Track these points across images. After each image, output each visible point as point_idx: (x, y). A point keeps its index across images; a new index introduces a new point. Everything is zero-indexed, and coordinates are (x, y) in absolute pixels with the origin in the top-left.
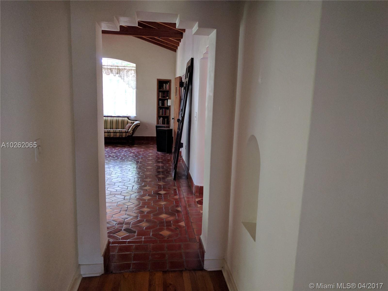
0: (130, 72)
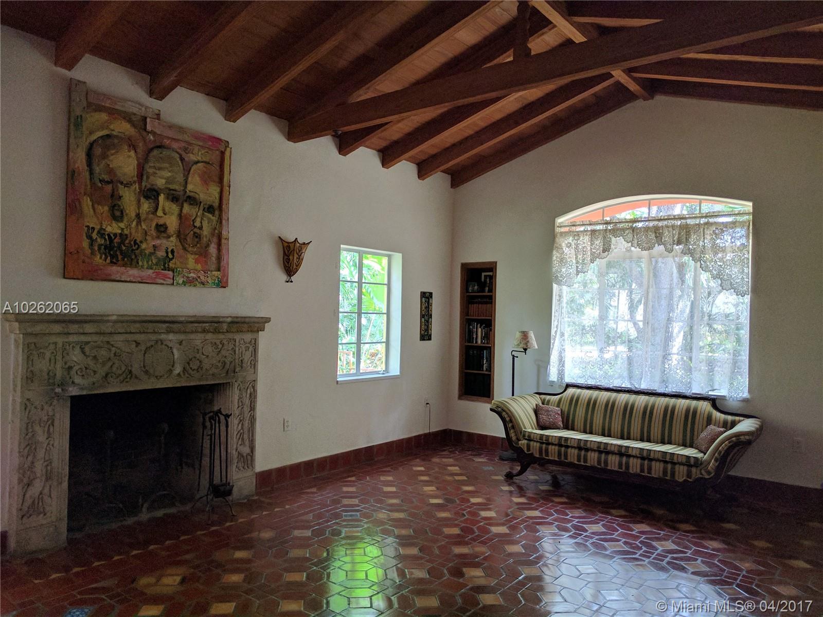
0: (728, 233)
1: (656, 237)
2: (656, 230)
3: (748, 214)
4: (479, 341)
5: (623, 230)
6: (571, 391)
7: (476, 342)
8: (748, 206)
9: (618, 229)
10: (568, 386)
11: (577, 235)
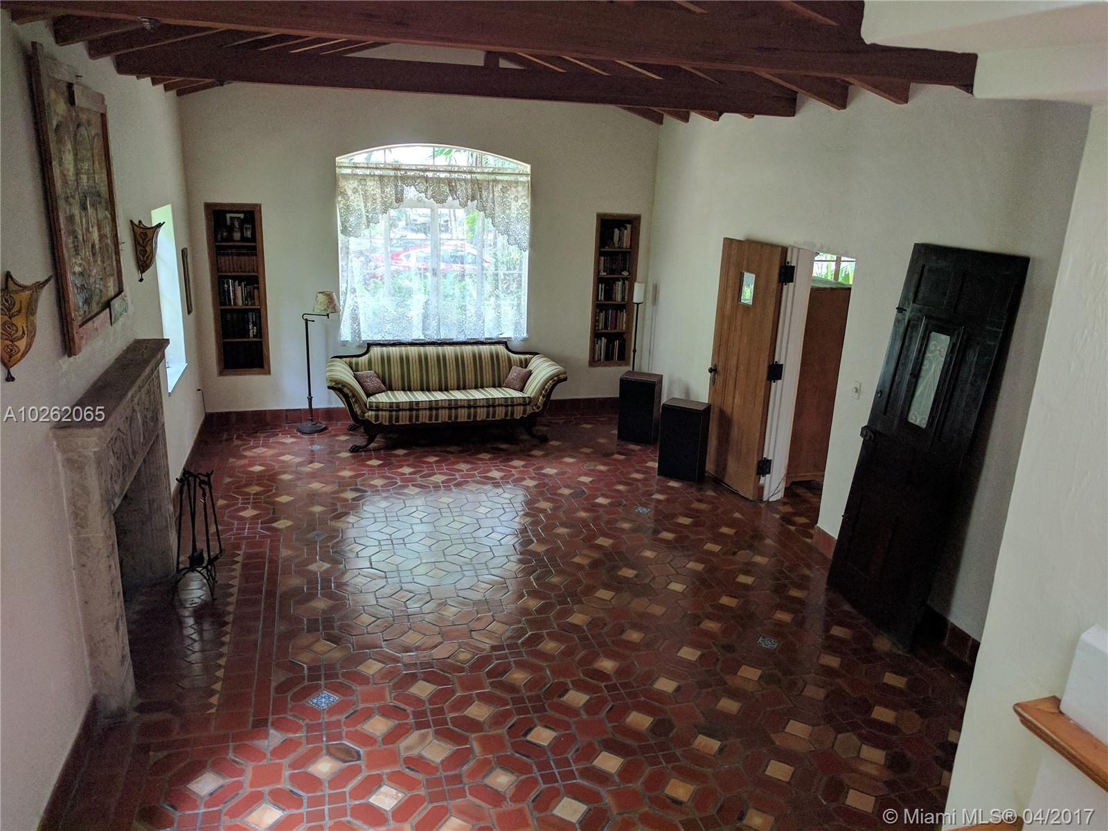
0: (512, 193)
1: (450, 190)
2: (449, 182)
3: (527, 175)
4: (240, 302)
5: (414, 178)
6: (376, 351)
7: (235, 304)
8: (527, 168)
9: (408, 177)
10: (370, 345)
11: (363, 178)
